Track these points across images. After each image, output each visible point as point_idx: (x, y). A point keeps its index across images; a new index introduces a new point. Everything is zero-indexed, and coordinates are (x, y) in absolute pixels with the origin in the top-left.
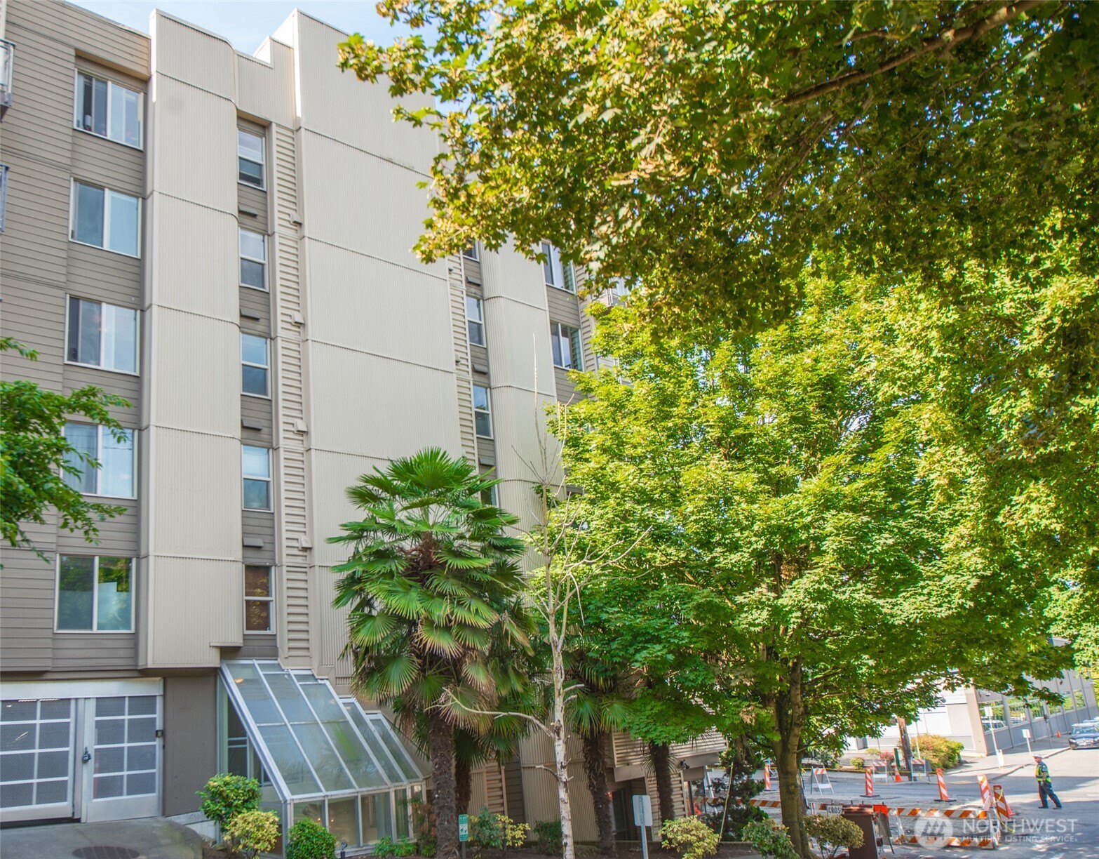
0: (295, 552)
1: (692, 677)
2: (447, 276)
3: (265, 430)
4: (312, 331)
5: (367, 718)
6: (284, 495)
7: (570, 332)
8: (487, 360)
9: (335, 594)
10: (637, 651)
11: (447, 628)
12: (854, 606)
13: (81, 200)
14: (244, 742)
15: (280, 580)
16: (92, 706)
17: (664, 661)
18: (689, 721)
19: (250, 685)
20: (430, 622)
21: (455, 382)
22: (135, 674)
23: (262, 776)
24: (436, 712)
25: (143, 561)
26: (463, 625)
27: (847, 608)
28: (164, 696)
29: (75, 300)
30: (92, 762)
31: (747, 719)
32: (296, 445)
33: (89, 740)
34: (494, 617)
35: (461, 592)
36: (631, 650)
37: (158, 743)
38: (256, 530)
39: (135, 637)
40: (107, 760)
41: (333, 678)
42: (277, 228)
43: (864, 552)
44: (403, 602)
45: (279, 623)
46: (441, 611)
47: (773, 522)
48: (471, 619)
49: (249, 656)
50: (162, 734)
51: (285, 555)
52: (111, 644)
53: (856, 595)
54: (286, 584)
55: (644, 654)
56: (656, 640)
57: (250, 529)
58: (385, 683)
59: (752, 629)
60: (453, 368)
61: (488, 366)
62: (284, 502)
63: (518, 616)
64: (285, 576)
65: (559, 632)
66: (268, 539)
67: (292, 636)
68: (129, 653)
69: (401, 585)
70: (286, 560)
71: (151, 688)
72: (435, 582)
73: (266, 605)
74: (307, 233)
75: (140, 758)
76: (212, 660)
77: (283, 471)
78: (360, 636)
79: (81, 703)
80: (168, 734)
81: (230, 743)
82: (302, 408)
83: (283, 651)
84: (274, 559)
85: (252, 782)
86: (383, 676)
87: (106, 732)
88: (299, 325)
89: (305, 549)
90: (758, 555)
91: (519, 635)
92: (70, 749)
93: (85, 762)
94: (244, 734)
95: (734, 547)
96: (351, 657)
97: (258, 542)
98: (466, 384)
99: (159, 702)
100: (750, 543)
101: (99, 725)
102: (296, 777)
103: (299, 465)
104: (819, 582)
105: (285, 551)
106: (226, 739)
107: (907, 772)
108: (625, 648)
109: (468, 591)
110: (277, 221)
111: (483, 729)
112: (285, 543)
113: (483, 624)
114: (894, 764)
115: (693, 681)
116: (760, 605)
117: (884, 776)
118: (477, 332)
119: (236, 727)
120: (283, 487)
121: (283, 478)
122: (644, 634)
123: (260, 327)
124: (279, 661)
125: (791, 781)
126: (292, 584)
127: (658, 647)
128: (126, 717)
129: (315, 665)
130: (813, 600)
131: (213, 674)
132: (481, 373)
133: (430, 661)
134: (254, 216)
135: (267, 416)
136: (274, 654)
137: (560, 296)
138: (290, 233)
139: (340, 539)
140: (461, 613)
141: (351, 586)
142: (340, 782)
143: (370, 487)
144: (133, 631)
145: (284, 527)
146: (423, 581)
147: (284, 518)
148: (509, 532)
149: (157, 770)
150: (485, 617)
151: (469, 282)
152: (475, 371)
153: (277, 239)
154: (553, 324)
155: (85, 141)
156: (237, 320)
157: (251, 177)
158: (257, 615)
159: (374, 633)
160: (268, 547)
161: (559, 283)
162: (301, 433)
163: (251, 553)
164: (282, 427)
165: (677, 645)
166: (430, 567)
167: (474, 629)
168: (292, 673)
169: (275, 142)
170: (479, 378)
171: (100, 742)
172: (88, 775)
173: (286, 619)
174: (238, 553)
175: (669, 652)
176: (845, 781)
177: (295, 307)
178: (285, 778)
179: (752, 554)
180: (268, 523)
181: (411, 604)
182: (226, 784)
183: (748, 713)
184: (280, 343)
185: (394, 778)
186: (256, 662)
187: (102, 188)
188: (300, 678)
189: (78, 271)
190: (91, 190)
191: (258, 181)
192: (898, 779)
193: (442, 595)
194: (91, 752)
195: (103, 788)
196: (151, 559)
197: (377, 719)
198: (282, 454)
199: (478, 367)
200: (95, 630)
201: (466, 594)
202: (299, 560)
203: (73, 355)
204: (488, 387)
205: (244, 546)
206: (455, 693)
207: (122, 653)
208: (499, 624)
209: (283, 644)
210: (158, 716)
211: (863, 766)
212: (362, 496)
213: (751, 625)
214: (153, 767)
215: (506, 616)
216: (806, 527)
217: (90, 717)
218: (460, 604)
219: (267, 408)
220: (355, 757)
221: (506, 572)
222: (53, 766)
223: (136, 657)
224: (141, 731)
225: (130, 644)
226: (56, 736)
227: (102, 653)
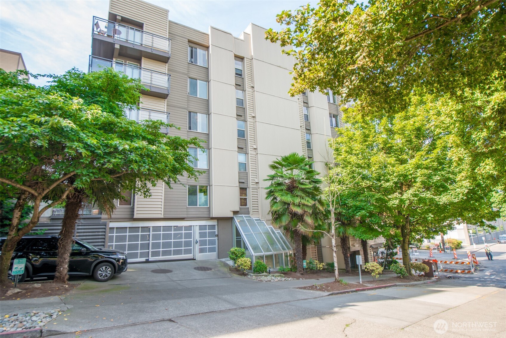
0: (254, 184)
1: (374, 220)
2: (297, 101)
3: (244, 148)
4: (257, 119)
5: (276, 232)
6: (250, 167)
7: (335, 116)
8: (310, 126)
9: (266, 196)
10: (357, 212)
11: (299, 206)
12: (427, 198)
13: (191, 83)
14: (240, 238)
15: (250, 192)
16: (198, 227)
17: (366, 215)
18: (374, 233)
19: (242, 222)
20: (294, 204)
21: (300, 133)
22: (209, 219)
23: (246, 248)
24: (296, 230)
25: (211, 187)
26: (304, 205)
27: (424, 199)
28: (218, 225)
29: (190, 112)
30: (198, 243)
31: (392, 233)
32: (254, 153)
33: (197, 237)
34: (313, 202)
35: (303, 195)
36: (355, 212)
37: (216, 238)
38: (243, 177)
39: (209, 208)
40: (203, 243)
41: (265, 220)
42: (247, 89)
43: (430, 182)
44: (286, 198)
45: (250, 204)
46: (297, 200)
47: (400, 173)
48: (306, 203)
49: (242, 214)
50: (217, 236)
51: (251, 185)
52: (202, 210)
53: (427, 195)
54: (251, 193)
55: (359, 213)
56: (363, 209)
57: (240, 177)
58: (281, 221)
59: (394, 206)
60: (299, 128)
62: (250, 169)
63: (320, 202)
64: (251, 191)
65: (333, 207)
66: (246, 180)
67: (254, 208)
68: (208, 213)
69: (285, 193)
70: (251, 186)
71: (214, 223)
72: (295, 192)
73: (246, 199)
74: (255, 90)
75: (212, 242)
76: (231, 215)
77: (250, 160)
78: (273, 208)
79: (195, 227)
80: (219, 236)
81: (237, 238)
82: (255, 142)
83: (251, 212)
84: (248, 186)
85: (243, 250)
86: (280, 220)
87: (202, 235)
88: (254, 117)
89: (257, 183)
90: (396, 183)
91: (321, 208)
92: (192, 239)
93: (196, 243)
94: (241, 236)
95: (388, 181)
96: (271, 214)
97: (243, 181)
98: (304, 133)
99: (216, 226)
100: (393, 179)
101: (200, 233)
102: (255, 248)
103: (255, 158)
104: (415, 191)
105: (251, 183)
106: (235, 237)
107: (443, 250)
108: (353, 211)
109: (305, 195)
110: (247, 87)
111: (310, 235)
112: (251, 181)
113: (310, 204)
114: (439, 247)
115: (375, 221)
116: (396, 198)
117: (436, 251)
118: (307, 117)
119: (238, 234)
120: (250, 165)
121: (250, 162)
122: (359, 207)
123: (242, 118)
124: (250, 215)
125: (406, 252)
126: (253, 193)
127: (364, 211)
128: (207, 231)
129: (260, 216)
130: (413, 197)
131: (231, 219)
132: (308, 130)
133: (294, 215)
134: (240, 85)
135: (245, 144)
136: (249, 213)
137: (332, 105)
138: (251, 90)
139: (267, 180)
140: (303, 201)
141: (271, 193)
142: (268, 250)
143: (275, 164)
144: (208, 206)
145: (251, 176)
146: (291, 192)
147: (250, 174)
148: (317, 177)
149: (216, 246)
150: (311, 202)
151: (304, 102)
152: (306, 129)
153: (247, 92)
154: (330, 114)
155: (191, 66)
156: (236, 116)
157: (239, 74)
158: (243, 202)
159: (277, 207)
160: (246, 182)
161: (332, 101)
162: (255, 149)
163: (241, 184)
164: (249, 147)
165: (370, 211)
166: (294, 188)
167: (307, 206)
168: (254, 219)
169: (245, 63)
170: (307, 131)
171: (200, 237)
172: (197, 247)
173: (252, 203)
174: (238, 184)
175: (367, 213)
176: (423, 252)
177: (252, 112)
178: (252, 249)
179: (393, 183)
180: (246, 175)
181: (288, 198)
182: (236, 250)
183: (392, 231)
184: (248, 123)
185: (284, 249)
186: (243, 216)
187: (196, 80)
188: (256, 220)
189: (191, 104)
190: (194, 80)
191: (241, 75)
192: (440, 252)
193: (297, 196)
194: (198, 241)
195: (202, 251)
196: (213, 186)
197: (279, 232)
198: (250, 155)
199: (307, 128)
200: (198, 206)
201: (305, 196)
202: (255, 186)
203: (190, 128)
204: (310, 134)
205: (239, 182)
206: (302, 225)
207: (206, 213)
208: (315, 205)
209: (251, 210)
210: (216, 231)
211: (429, 248)
212: (273, 167)
213: (393, 204)
215: (317, 202)
216: (411, 174)
217: (197, 231)
218: (303, 198)
219: (245, 142)
220: (272, 243)
221: (317, 189)
222: (188, 244)
223: (210, 214)
224: (212, 234)
225: (208, 210)
226: (188, 236)
227: (200, 213)
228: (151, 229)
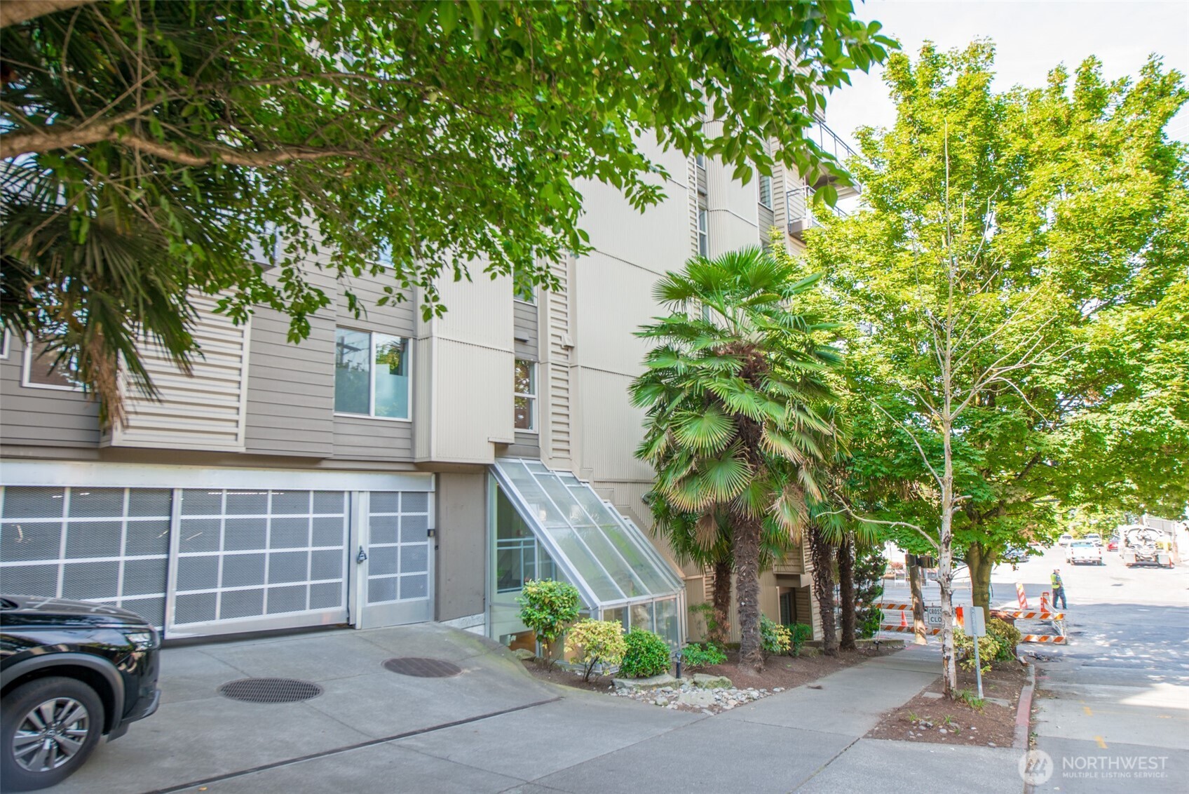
0: (558, 349)
8: (705, 182)
14: (532, 543)
15: (543, 378)
16: (366, 499)
20: (773, 427)
21: (688, 198)
22: (410, 467)
25: (422, 345)
28: (437, 493)
30: (366, 562)
33: (362, 538)
37: (430, 542)
38: (522, 323)
39: (411, 426)
40: (380, 561)
41: (592, 482)
45: (542, 422)
49: (516, 455)
50: (434, 533)
51: (549, 353)
52: (387, 432)
54: (550, 383)
57: (519, 322)
60: (687, 183)
61: (706, 188)
64: (551, 374)
66: (532, 333)
67: (555, 436)
68: (406, 444)
70: (552, 358)
71: (424, 483)
73: (530, 402)
75: (413, 560)
76: (487, 456)
79: (354, 496)
80: (440, 533)
81: (500, 544)
83: (546, 451)
84: (537, 356)
87: (380, 529)
89: (568, 348)
92: (344, 547)
93: (359, 561)
97: (526, 336)
98: (693, 204)
99: (431, 499)
101: (373, 522)
105: (548, 348)
106: (496, 541)
112: (549, 339)
124: (543, 461)
126: (557, 383)
128: (400, 514)
131: (483, 471)
132: (703, 195)
136: (536, 454)
144: (409, 419)
145: (548, 322)
146: (756, 383)
147: (548, 314)
149: (429, 572)
152: (699, 192)
160: (531, 342)
163: (521, 347)
168: (558, 474)
170: (701, 199)
171: (373, 540)
172: (362, 576)
174: (511, 345)
185: (673, 584)
186: (524, 462)
188: (566, 479)
194: (366, 551)
195: (377, 591)
196: (435, 340)
199: (701, 189)
200: (373, 416)
202: (561, 359)
204: (706, 210)
205: (516, 338)
207: (400, 443)
209: (545, 444)
210: (430, 514)
214: (425, 569)
217: (364, 512)
220: (638, 563)
222: (326, 565)
223: (412, 448)
224: (414, 528)
225: (406, 434)
226: (328, 532)
227: (380, 442)
228: (178, 498)
